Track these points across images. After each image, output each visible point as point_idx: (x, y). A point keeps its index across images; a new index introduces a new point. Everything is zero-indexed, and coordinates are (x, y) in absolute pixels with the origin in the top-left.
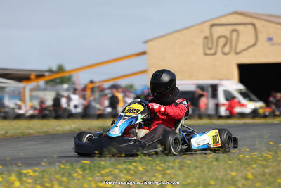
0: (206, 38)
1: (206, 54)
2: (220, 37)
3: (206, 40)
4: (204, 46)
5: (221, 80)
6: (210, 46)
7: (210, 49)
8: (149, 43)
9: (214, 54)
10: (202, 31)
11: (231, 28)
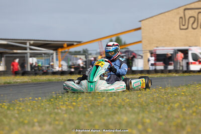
0: (181, 18)
1: (181, 29)
2: (190, 17)
3: (181, 19)
4: (180, 24)
5: (190, 46)
6: (184, 24)
7: (184, 25)
8: (143, 22)
9: (187, 29)
10: (178, 13)
11: (198, 11)
